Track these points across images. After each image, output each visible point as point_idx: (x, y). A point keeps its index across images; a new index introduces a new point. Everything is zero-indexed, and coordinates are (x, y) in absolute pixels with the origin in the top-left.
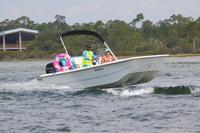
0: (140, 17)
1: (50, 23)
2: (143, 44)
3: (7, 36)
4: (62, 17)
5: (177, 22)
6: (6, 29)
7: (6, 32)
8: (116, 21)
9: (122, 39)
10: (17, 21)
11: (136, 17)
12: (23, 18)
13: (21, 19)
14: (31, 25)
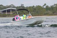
0: (45, 4)
1: (19, 6)
2: (46, 12)
3: (7, 10)
4: (23, 5)
5: (56, 6)
6: (7, 8)
7: (7, 9)
8: (38, 6)
9: (40, 11)
10: (10, 6)
11: (44, 5)
12: (12, 5)
13: (11, 5)
14: (14, 7)
